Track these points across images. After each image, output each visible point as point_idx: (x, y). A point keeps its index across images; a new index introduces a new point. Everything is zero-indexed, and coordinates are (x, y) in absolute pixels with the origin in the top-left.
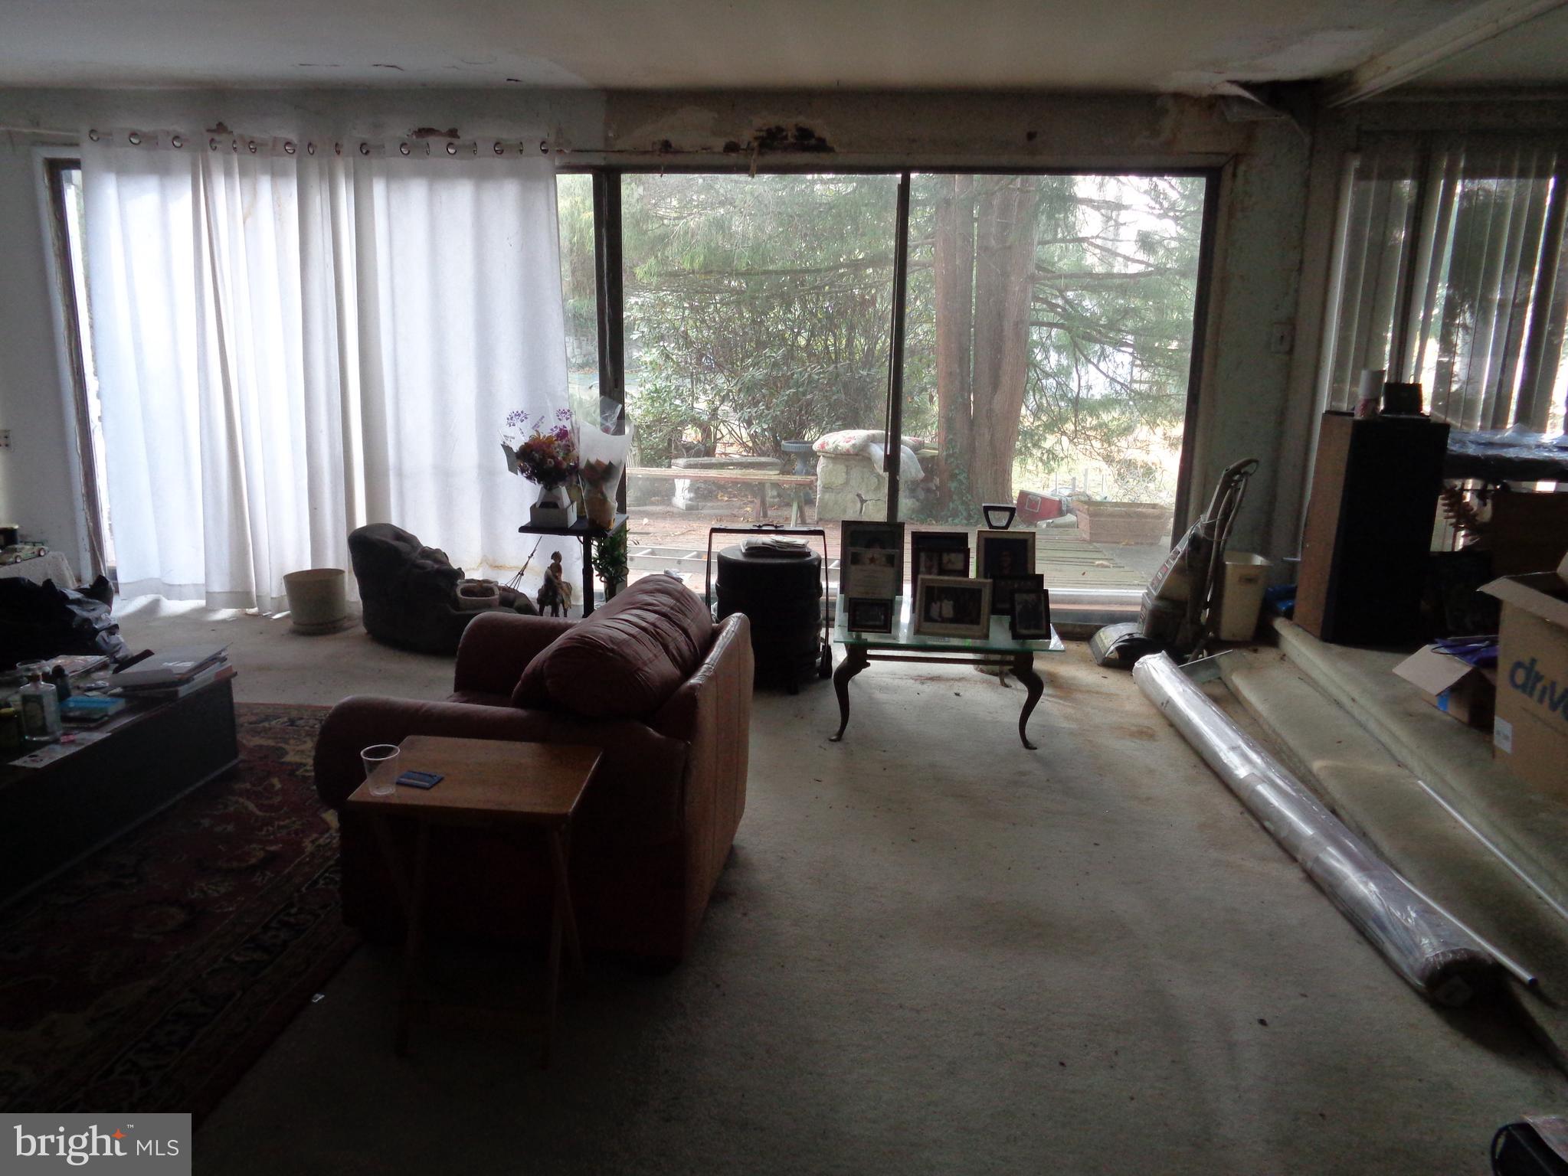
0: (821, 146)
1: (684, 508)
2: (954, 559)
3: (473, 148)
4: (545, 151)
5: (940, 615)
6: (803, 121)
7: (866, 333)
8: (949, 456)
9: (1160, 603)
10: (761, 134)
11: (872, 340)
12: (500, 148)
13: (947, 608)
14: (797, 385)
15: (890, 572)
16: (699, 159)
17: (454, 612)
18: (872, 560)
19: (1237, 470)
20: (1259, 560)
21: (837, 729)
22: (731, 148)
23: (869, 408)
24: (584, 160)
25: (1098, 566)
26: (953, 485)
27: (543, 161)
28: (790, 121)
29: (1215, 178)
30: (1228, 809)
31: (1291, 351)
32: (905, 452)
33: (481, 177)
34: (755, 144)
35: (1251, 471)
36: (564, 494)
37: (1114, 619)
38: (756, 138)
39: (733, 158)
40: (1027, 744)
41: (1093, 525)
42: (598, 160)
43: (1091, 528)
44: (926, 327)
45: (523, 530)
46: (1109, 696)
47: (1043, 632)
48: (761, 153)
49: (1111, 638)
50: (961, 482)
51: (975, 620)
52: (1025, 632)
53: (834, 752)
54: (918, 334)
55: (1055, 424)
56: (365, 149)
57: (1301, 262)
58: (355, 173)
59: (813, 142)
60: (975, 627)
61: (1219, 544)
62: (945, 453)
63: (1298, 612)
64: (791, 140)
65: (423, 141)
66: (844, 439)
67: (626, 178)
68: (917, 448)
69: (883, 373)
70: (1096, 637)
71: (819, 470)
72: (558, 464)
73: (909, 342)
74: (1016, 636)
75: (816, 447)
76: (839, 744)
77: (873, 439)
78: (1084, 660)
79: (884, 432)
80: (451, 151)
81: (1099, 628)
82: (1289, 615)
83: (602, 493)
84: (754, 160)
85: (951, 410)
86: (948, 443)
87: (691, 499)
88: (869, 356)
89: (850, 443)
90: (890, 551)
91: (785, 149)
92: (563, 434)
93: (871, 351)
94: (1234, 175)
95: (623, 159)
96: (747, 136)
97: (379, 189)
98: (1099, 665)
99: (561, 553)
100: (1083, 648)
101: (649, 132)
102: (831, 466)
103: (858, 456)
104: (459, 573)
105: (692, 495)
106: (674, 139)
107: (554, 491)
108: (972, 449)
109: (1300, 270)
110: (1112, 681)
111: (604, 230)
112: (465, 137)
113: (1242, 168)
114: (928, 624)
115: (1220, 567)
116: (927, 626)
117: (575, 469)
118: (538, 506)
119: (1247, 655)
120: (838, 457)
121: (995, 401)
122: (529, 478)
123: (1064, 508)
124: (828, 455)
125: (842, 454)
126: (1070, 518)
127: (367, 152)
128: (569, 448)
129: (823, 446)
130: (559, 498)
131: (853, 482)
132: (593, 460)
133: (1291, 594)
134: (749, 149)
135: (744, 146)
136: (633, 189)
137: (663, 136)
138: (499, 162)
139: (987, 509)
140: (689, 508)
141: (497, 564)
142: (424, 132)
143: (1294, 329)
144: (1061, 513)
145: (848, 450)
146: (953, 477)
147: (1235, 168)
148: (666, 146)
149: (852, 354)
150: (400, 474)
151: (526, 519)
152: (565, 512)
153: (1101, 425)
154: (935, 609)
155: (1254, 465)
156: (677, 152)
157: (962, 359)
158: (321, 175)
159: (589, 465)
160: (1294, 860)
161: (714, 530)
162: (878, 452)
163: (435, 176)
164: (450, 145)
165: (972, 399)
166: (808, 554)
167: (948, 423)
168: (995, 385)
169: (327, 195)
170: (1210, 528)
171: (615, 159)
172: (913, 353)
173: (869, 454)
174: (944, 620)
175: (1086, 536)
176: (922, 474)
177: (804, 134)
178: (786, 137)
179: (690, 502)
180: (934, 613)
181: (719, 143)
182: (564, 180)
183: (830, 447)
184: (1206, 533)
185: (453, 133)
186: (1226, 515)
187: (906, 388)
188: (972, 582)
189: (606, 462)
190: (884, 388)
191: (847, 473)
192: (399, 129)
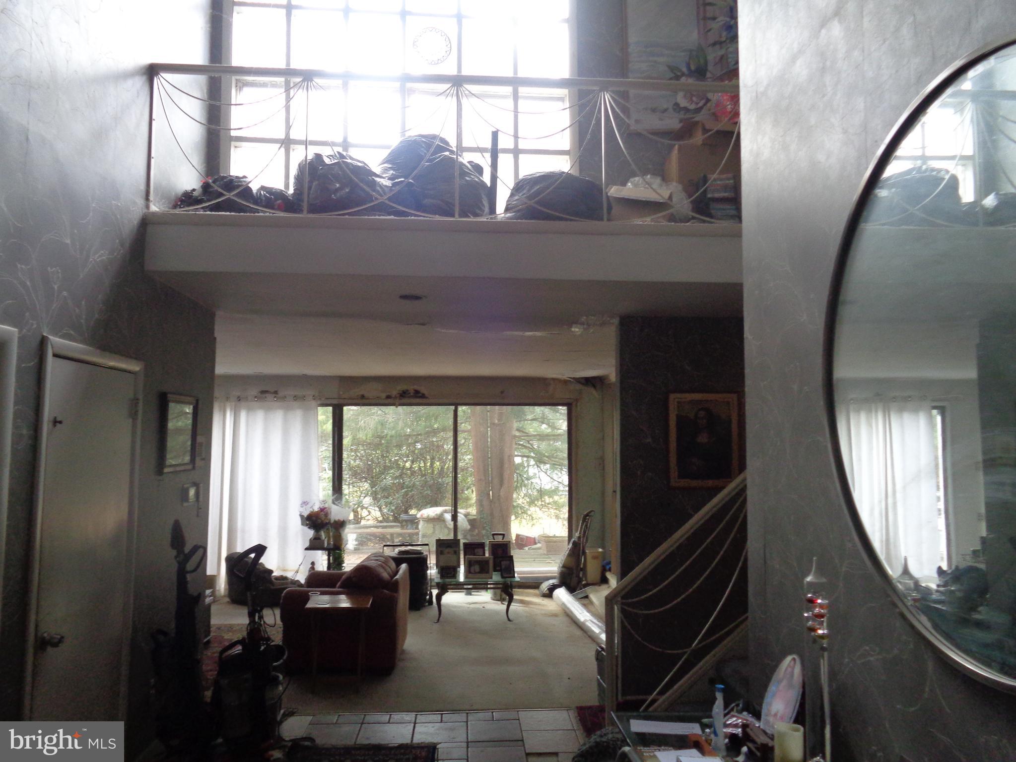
0: (423, 396)
1: (353, 549)
2: (480, 551)
3: (284, 398)
4: (314, 399)
5: (475, 571)
6: (416, 387)
7: (440, 460)
8: (481, 518)
9: (563, 569)
10: (401, 392)
11: (443, 463)
12: (296, 398)
13: (477, 568)
14: (408, 487)
15: (454, 557)
16: (374, 401)
17: (272, 587)
18: (448, 553)
19: (587, 515)
20: (600, 550)
21: (437, 618)
22: (388, 397)
23: (443, 498)
24: (329, 402)
25: (548, 563)
26: (484, 532)
27: (314, 403)
28: (411, 388)
29: (569, 405)
30: (578, 633)
31: (604, 469)
32: (461, 517)
33: (287, 409)
34: (398, 395)
35: (593, 515)
36: (323, 535)
37: (548, 579)
38: (399, 393)
39: (389, 401)
40: (509, 620)
41: (547, 547)
42: (335, 402)
43: (547, 548)
44: (469, 457)
45: (307, 549)
46: (543, 605)
47: (512, 575)
48: (400, 399)
49: (545, 586)
50: (487, 531)
51: (487, 572)
52: (505, 576)
53: (436, 626)
54: (466, 459)
55: (532, 503)
56: (239, 399)
57: (603, 436)
58: (235, 407)
59: (420, 395)
60: (487, 575)
61: (583, 543)
62: (479, 517)
63: (612, 569)
64: (412, 394)
65: (264, 395)
66: (431, 512)
67: (345, 408)
68: (466, 515)
69: (449, 480)
70: (541, 587)
71: (420, 527)
72: (322, 521)
73: (461, 464)
74: (503, 577)
75: (418, 516)
76: (438, 623)
77: (446, 511)
78: (536, 595)
79: (451, 508)
80: (275, 399)
81: (542, 583)
82: (610, 570)
83: (340, 533)
84: (397, 401)
85: (481, 497)
86: (480, 512)
87: (356, 545)
88: (441, 472)
89: (435, 513)
90: (455, 549)
91: (409, 397)
92: (322, 510)
93: (442, 468)
94: (576, 406)
95: (346, 401)
96: (394, 393)
97: (243, 415)
98: (542, 596)
99: (315, 562)
100: (536, 591)
101: (356, 392)
102: (426, 525)
103: (439, 519)
104: (271, 572)
105: (357, 543)
106: (366, 395)
107: (319, 533)
108: (492, 514)
109: (603, 439)
110: (546, 602)
111: (336, 429)
112: (281, 394)
113: (578, 404)
114: (470, 574)
115: (584, 553)
116: (470, 575)
117: (329, 523)
118: (312, 539)
119: (596, 587)
120: (429, 520)
121: (502, 490)
122: (309, 528)
123: (537, 541)
124: (425, 520)
125: (431, 519)
126: (539, 545)
127: (239, 400)
128: (326, 515)
129: (422, 515)
130: (321, 536)
131: (437, 532)
132: (337, 519)
133: (609, 563)
134: (396, 397)
135: (394, 396)
136: (349, 412)
137: (361, 393)
138: (296, 404)
139: (493, 535)
140: (355, 549)
141: (285, 569)
142: (263, 392)
143: (603, 461)
144: (535, 543)
145: (434, 517)
146: (484, 528)
147: (576, 404)
148: (363, 397)
149: (433, 471)
150: (243, 531)
151: (307, 544)
152: (323, 541)
153: (555, 503)
154: (472, 569)
155: (593, 513)
156: (368, 399)
157: (485, 471)
158: (220, 411)
159: (335, 522)
160: (595, 641)
161: (385, 546)
162: (448, 517)
163: (268, 409)
164: (275, 397)
165: (491, 494)
166: (422, 553)
167: (480, 503)
168: (501, 483)
169: (222, 417)
170: (579, 538)
171: (342, 401)
172: (463, 470)
173: (444, 518)
174: (476, 573)
175: (545, 552)
176: (469, 527)
177: (417, 392)
178: (410, 393)
179: (356, 546)
180: (472, 571)
181: (384, 395)
182: (321, 410)
183: (425, 516)
184: (578, 540)
185: (276, 392)
186: (585, 532)
187: (459, 488)
188: (487, 558)
189: (342, 520)
190: (450, 488)
191: (434, 528)
192: (254, 392)
